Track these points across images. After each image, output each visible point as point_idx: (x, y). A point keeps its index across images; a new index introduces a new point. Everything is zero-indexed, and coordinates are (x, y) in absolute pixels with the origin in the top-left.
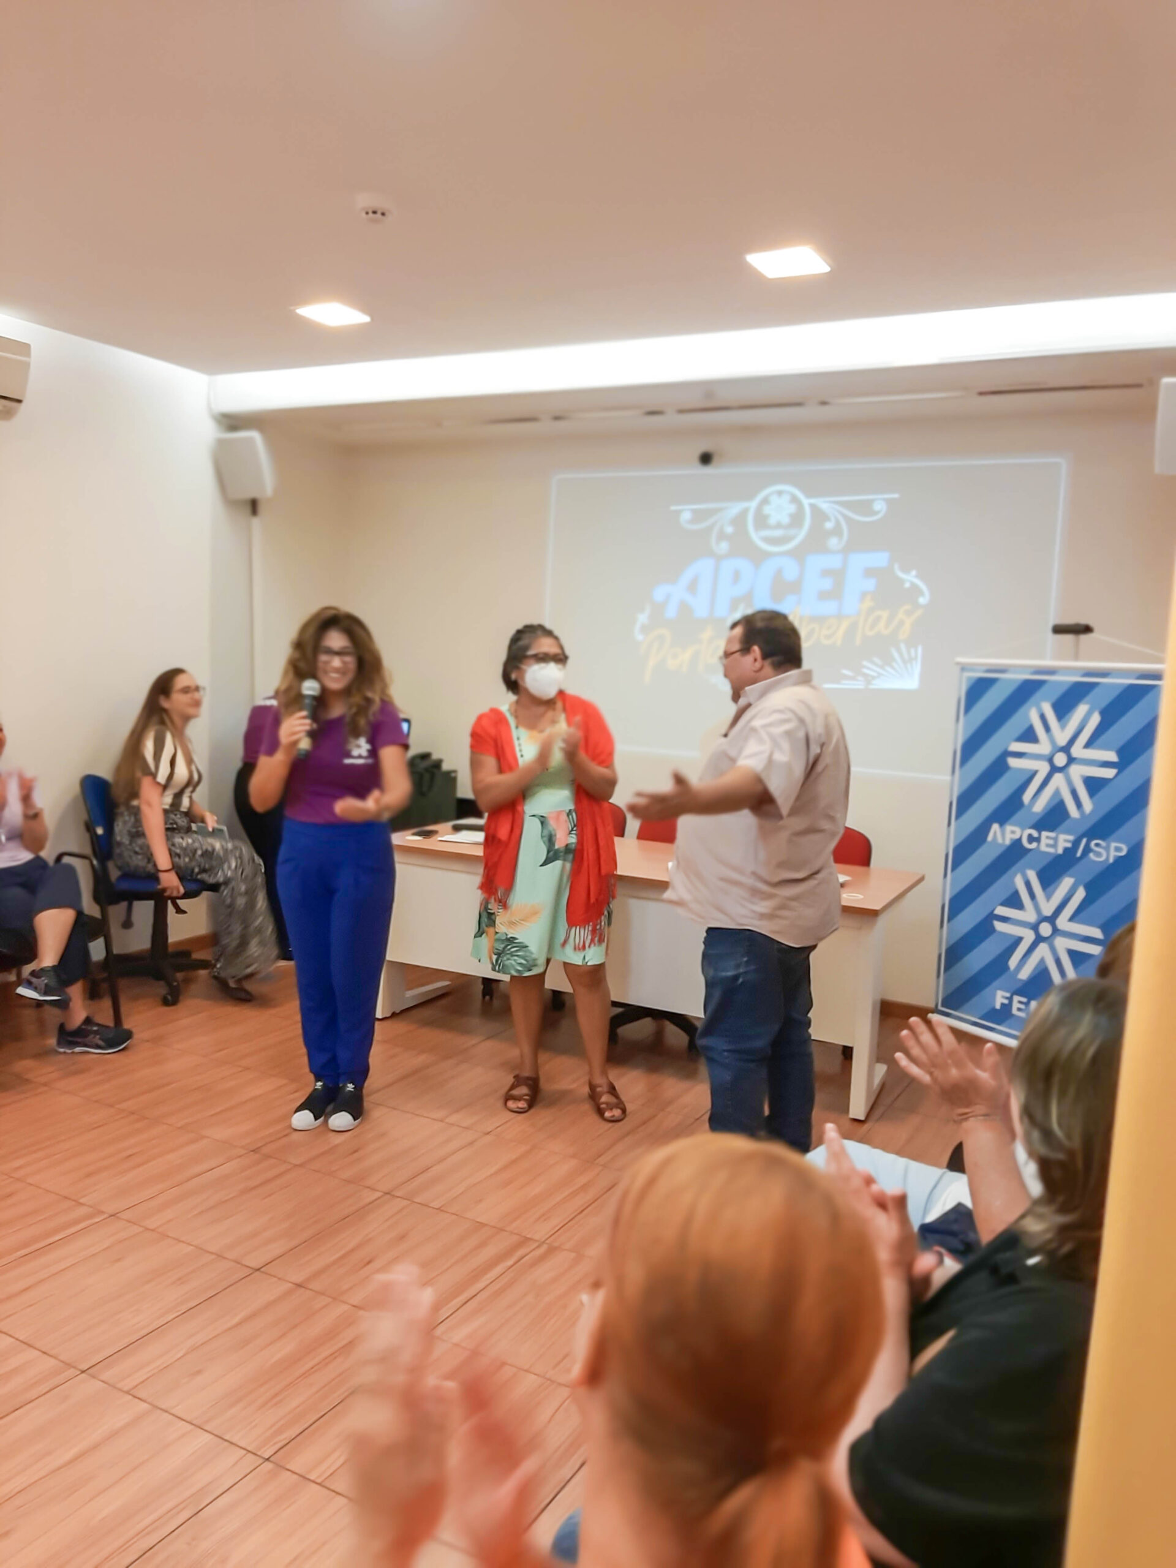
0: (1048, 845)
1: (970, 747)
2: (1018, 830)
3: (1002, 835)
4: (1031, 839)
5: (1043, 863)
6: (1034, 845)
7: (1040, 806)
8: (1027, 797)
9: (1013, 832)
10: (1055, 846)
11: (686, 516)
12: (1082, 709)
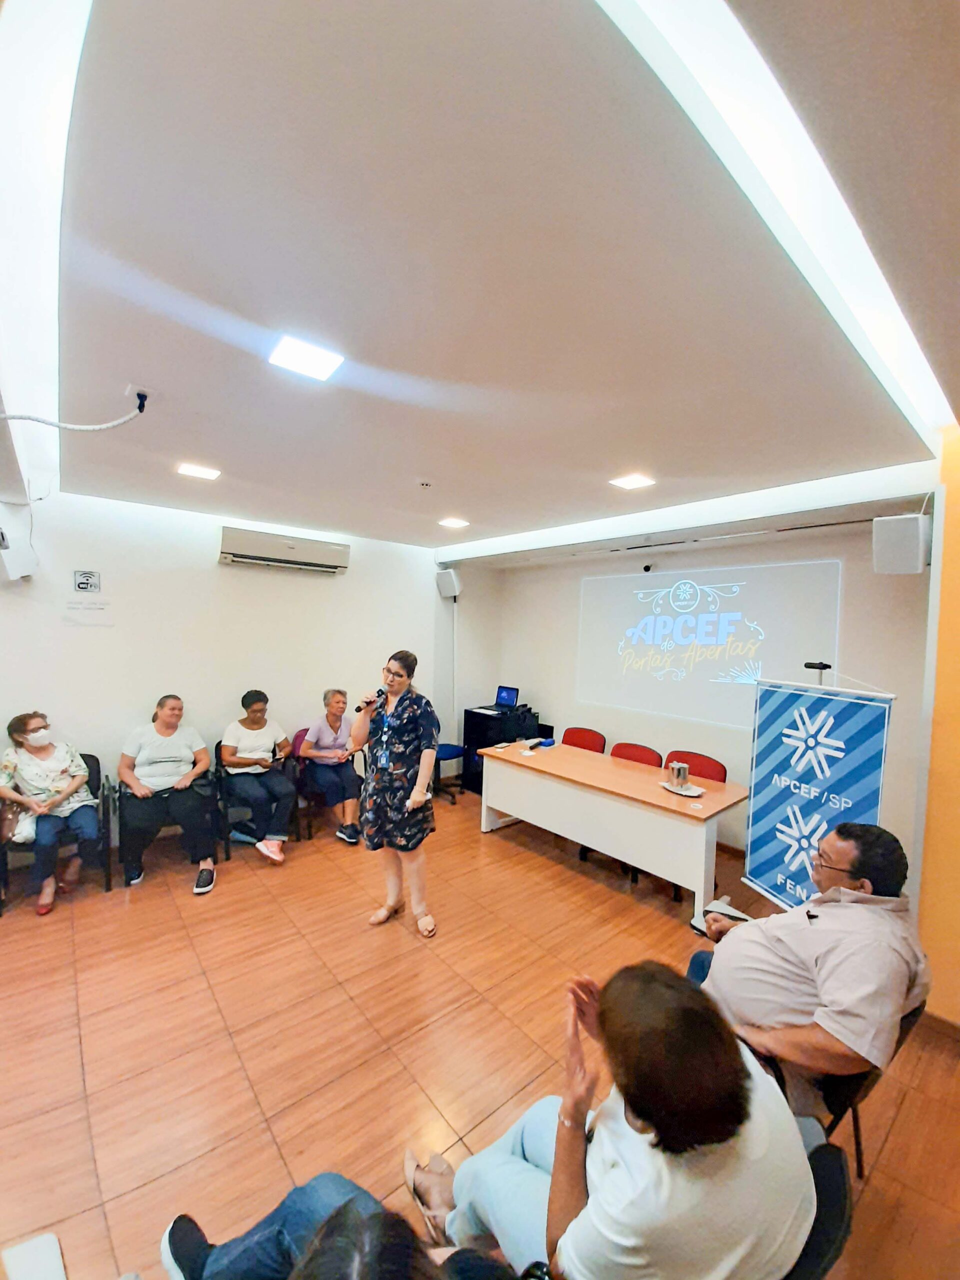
0: (805, 792)
1: (762, 728)
2: (788, 780)
3: (781, 782)
4: (795, 787)
5: (803, 802)
6: (797, 791)
7: (800, 768)
8: (793, 761)
9: (786, 781)
10: (809, 793)
11: (641, 595)
12: (823, 714)
